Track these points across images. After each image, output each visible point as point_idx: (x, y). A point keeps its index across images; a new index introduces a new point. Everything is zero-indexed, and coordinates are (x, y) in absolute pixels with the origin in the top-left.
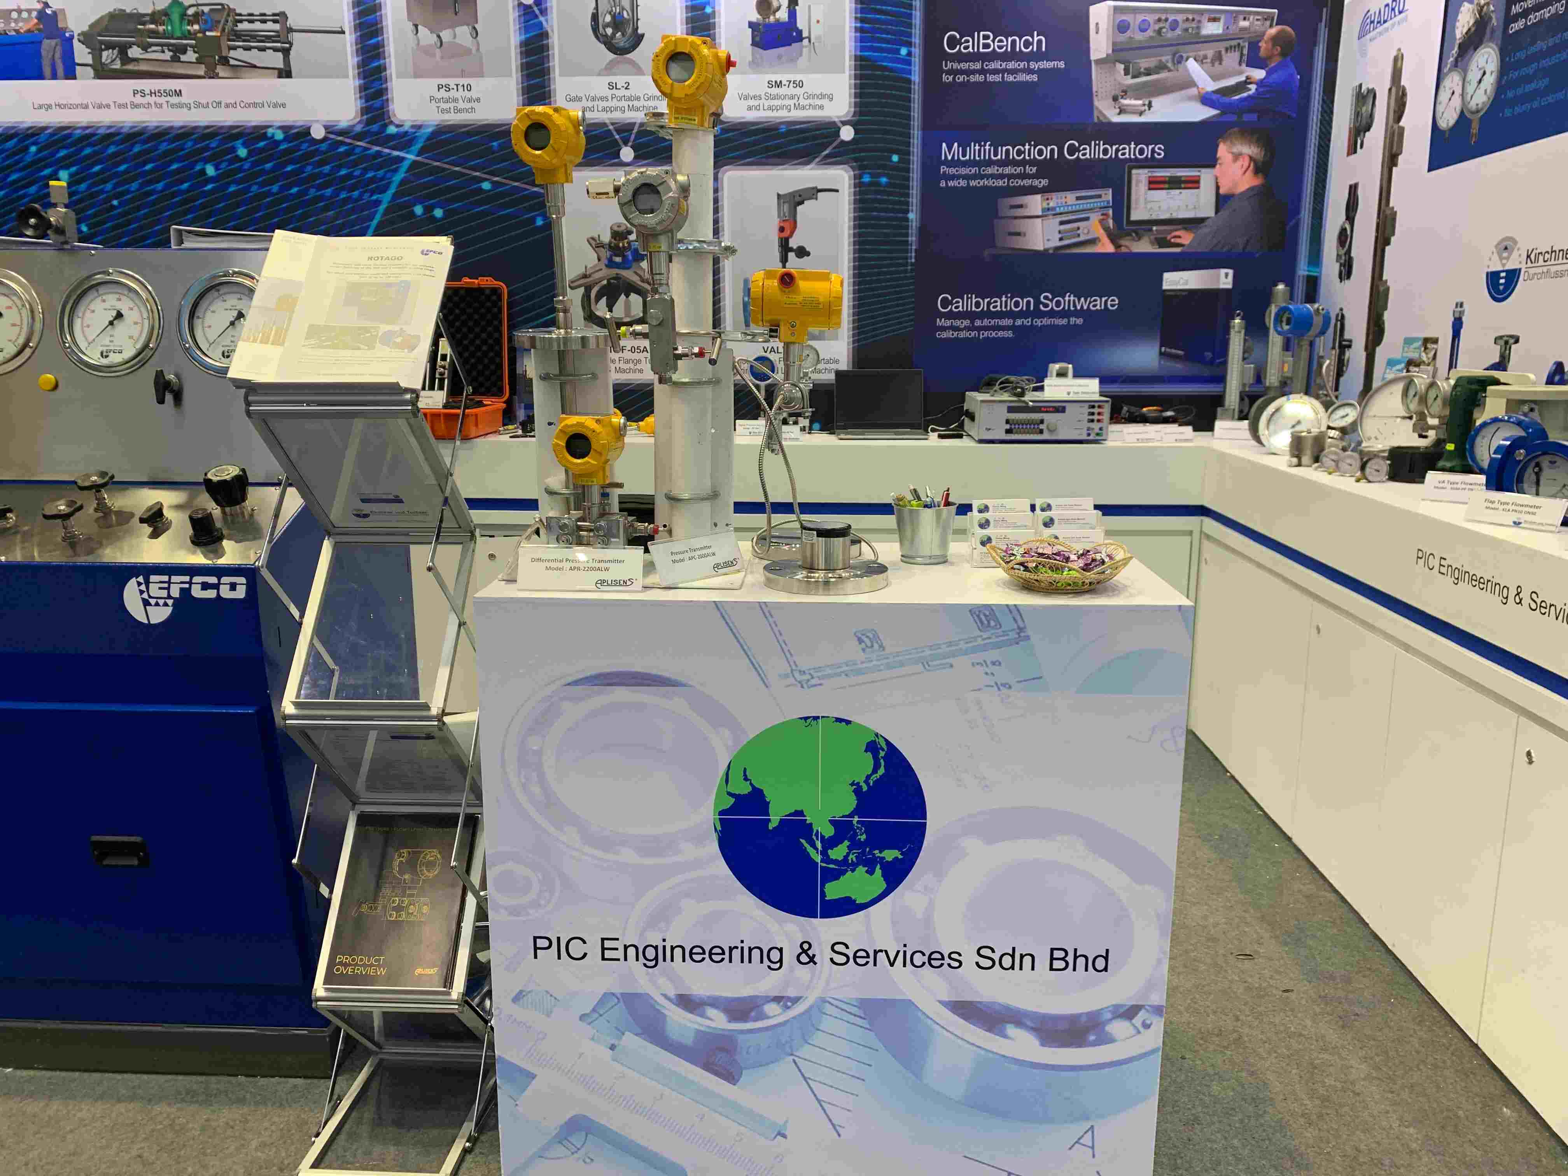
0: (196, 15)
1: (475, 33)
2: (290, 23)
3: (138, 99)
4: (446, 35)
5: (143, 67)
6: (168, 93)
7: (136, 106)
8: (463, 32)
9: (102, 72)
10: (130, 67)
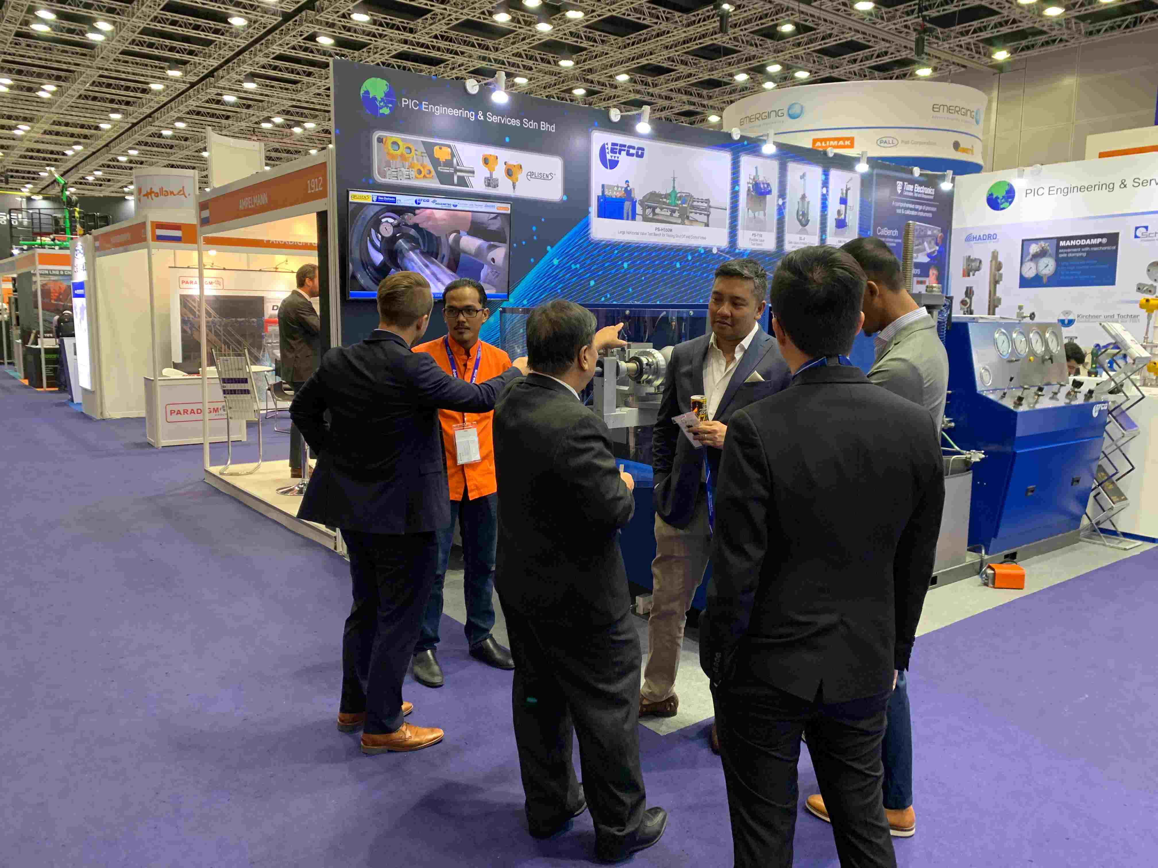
0: (680, 197)
1: (765, 215)
2: (711, 204)
3: (657, 232)
4: (756, 214)
5: (660, 218)
6: (667, 230)
7: (655, 235)
8: (762, 213)
9: (646, 219)
10: (655, 217)
